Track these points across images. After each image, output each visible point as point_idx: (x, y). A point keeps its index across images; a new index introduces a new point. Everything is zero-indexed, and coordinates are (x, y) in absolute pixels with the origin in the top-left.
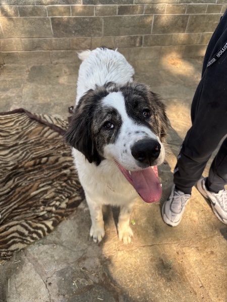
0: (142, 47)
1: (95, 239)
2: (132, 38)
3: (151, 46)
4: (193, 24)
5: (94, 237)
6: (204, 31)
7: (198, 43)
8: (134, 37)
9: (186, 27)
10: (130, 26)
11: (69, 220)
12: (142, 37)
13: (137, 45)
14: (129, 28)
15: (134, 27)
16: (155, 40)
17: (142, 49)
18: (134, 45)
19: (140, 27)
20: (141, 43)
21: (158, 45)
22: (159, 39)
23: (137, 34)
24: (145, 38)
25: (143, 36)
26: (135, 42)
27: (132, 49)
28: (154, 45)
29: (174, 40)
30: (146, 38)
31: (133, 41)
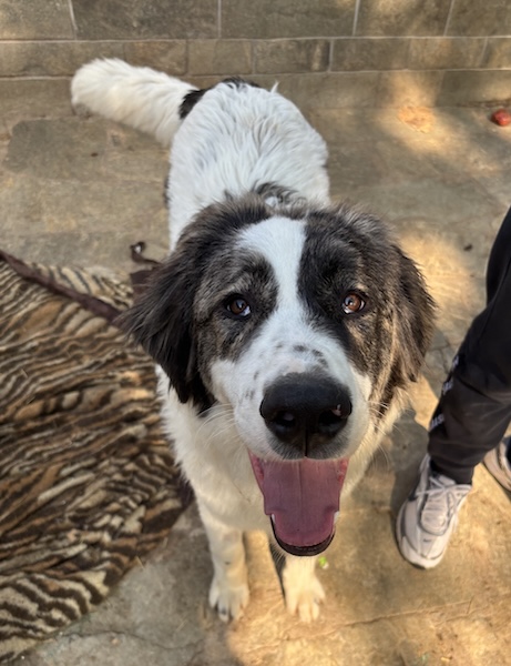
0: (329, 72)
1: (224, 612)
2: (299, 45)
3: (354, 68)
4: (464, 11)
5: (221, 607)
6: (494, 33)
7: (477, 64)
8: (307, 41)
9: (446, 18)
10: (296, 11)
11: (149, 566)
12: (327, 45)
13: (316, 65)
14: (292, 15)
15: (307, 13)
16: (365, 53)
17: (328, 77)
18: (307, 67)
19: (324, 14)
20: (325, 61)
21: (373, 67)
22: (375, 52)
23: (315, 34)
24: (336, 46)
25: (332, 39)
26: (309, 57)
27: (303, 78)
28: (362, 68)
29: (414, 54)
30: (340, 46)
31: (303, 54)
